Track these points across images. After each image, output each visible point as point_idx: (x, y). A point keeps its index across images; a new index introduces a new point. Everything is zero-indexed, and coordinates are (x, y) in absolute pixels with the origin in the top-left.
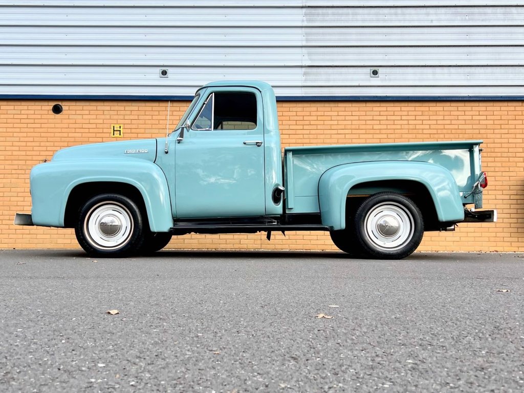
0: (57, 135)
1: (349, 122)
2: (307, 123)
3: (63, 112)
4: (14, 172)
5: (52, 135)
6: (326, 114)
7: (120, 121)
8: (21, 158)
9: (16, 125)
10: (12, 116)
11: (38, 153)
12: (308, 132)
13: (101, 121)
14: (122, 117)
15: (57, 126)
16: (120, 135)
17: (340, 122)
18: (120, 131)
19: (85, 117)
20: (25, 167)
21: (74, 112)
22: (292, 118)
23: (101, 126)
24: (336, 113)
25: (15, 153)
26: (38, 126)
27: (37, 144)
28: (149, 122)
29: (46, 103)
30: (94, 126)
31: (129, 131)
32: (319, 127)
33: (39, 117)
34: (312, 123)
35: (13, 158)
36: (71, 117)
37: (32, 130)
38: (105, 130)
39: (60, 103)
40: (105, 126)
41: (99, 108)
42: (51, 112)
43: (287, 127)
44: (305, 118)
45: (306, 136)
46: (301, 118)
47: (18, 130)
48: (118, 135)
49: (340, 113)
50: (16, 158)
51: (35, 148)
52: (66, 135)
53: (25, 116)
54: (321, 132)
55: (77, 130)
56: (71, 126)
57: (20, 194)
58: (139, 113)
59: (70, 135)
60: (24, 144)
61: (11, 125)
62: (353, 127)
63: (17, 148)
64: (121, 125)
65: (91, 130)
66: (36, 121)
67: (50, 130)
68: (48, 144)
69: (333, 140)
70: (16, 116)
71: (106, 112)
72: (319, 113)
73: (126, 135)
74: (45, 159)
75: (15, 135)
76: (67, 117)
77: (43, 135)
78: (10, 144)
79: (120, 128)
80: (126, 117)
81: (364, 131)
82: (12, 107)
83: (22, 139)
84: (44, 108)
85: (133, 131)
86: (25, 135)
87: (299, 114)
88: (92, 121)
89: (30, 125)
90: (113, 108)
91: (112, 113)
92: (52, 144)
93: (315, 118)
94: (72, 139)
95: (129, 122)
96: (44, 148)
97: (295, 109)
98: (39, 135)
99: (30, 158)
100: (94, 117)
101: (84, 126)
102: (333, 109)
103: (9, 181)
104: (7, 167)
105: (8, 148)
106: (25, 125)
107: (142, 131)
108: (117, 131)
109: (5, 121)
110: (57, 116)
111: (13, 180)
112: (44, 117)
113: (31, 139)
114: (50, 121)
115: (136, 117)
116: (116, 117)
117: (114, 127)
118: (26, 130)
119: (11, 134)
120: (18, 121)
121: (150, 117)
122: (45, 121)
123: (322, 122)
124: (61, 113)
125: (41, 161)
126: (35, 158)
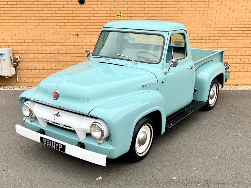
0: (83, 18)
2: (236, 8)
3: (86, 3)
4: (59, 41)
5: (80, 18)
6: (249, 2)
7: (120, 9)
8: (62, 33)
9: (57, 12)
10: (54, 6)
11: (72, 30)
12: (236, 14)
13: (109, 9)
14: (122, 6)
15: (82, 12)
16: (121, 18)
18: (121, 15)
19: (99, 6)
20: (65, 39)
21: (92, 3)
22: (227, 6)
23: (109, 12)
25: (58, 30)
26: (71, 12)
27: (72, 24)
28: (138, 9)
30: (105, 12)
31: (126, 15)
32: (243, 11)
33: (71, 6)
34: (239, 8)
35: (57, 33)
36: (90, 6)
37: (67, 15)
38: (112, 15)
40: (112, 12)
42: (78, 3)
43: (224, 11)
44: (235, 6)
45: (234, 17)
46: (233, 6)
47: (59, 15)
48: (120, 18)
50: (60, 33)
51: (70, 27)
52: (88, 18)
53: (62, 6)
54: (244, 14)
55: (95, 15)
56: (91, 12)
57: (64, 55)
58: (132, 3)
59: (91, 18)
60: (63, 24)
61: (54, 12)
63: (59, 27)
64: (121, 11)
65: (103, 15)
66: (69, 9)
67: (78, 15)
68: (78, 24)
70: (56, 6)
71: (112, 3)
72: (244, 2)
73: (125, 18)
74: (77, 33)
75: (57, 18)
76: (88, 6)
77: (74, 18)
78: (55, 24)
80: (125, 6)
83: (62, 21)
84: (73, 0)
85: (129, 15)
86: (63, 18)
87: (232, 3)
88: (103, 9)
89: (65, 12)
90: (116, 0)
91: (116, 3)
92: (80, 24)
93: (241, 5)
94: (92, 21)
95: (126, 9)
96: (76, 27)
98: (71, 18)
99: (67, 33)
100: (105, 6)
101: (99, 12)
103: (57, 47)
104: (55, 38)
105: (54, 27)
106: (63, 12)
107: (134, 15)
108: (119, 15)
109: (50, 9)
110: (82, 6)
111: (59, 46)
112: (74, 6)
113: (67, 21)
114: (78, 9)
115: (130, 6)
116: (118, 6)
117: (117, 13)
118: (64, 15)
119: (55, 18)
120: (58, 9)
121: (139, 6)
122: (75, 9)
123: (245, 8)
124: (84, 4)
125: (74, 35)
126: (70, 33)
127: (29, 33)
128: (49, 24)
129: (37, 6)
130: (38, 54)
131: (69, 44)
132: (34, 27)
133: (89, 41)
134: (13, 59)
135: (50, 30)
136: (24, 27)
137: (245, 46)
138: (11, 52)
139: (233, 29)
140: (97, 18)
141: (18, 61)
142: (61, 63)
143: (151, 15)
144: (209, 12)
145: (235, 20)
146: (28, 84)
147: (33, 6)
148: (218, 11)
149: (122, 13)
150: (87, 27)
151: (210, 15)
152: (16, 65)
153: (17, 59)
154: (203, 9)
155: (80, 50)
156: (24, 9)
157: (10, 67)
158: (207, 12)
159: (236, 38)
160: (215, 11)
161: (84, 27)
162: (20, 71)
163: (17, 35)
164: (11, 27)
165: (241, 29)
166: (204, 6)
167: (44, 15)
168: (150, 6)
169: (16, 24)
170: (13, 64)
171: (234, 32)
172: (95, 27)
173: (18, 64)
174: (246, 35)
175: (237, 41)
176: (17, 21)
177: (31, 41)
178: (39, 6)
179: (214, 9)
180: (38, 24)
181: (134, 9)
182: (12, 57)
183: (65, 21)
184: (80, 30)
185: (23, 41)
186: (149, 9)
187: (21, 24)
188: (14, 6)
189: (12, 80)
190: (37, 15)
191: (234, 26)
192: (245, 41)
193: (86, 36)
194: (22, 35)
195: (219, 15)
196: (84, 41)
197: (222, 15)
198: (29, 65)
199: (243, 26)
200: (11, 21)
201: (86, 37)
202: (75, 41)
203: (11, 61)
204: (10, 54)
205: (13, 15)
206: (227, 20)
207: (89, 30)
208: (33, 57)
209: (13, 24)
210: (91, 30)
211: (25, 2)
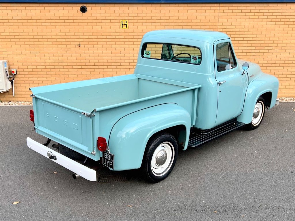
0: (85, 27)
1: (275, 17)
2: (248, 17)
3: (88, 11)
4: (59, 53)
5: (82, 27)
6: (261, 11)
7: (126, 18)
8: (63, 43)
9: (57, 21)
11: (73, 40)
12: (247, 23)
13: (113, 18)
14: (127, 15)
15: (84, 21)
16: (126, 27)
17: (269, 17)
18: (126, 24)
19: (102, 15)
20: (66, 50)
21: (95, 12)
22: (238, 14)
23: (113, 21)
24: (267, 11)
25: (58, 40)
26: (72, 21)
27: (73, 34)
28: (145, 18)
29: (75, 5)
30: (109, 21)
31: (132, 24)
32: (255, 20)
33: (72, 15)
34: (251, 17)
35: (57, 43)
36: (93, 15)
37: (68, 24)
38: (116, 24)
39: (85, 5)
40: (116, 21)
41: (111, 8)
42: (80, 11)
43: (235, 20)
44: (247, 14)
45: (246, 27)
46: (244, 14)
47: (59, 24)
48: (125, 28)
49: (270, 11)
50: (60, 43)
51: (71, 37)
52: (91, 27)
53: (62, 15)
54: (257, 23)
55: (98, 24)
56: (94, 21)
57: (65, 67)
58: (138, 12)
59: (94, 27)
60: (64, 34)
61: (53, 21)
62: (277, 20)
63: (60, 37)
64: (127, 20)
65: (107, 24)
66: (70, 18)
67: (80, 24)
68: (80, 34)
69: (263, 29)
70: (56, 15)
71: (116, 12)
72: (256, 11)
73: (130, 27)
74: (78, 44)
75: (57, 27)
76: (90, 15)
77: (76, 27)
78: (55, 34)
79: (126, 22)
80: (130, 15)
81: (283, 23)
82: (52, 8)
83: (62, 31)
84: (74, 8)
85: (135, 24)
86: (64, 27)
87: (243, 11)
88: (107, 18)
89: (66, 21)
90: (121, 8)
91: (120, 12)
92: (82, 34)
93: (253, 14)
94: (95, 31)
95: (132, 18)
96: (78, 37)
97: (241, 8)
98: (73, 27)
99: (69, 43)
100: (109, 15)
101: (103, 21)
102: (266, 8)
103: (57, 58)
104: (55, 49)
105: (53, 37)
106: (63, 21)
107: (141, 24)
108: (124, 24)
109: (49, 18)
110: (84, 14)
111: (60, 58)
112: (75, 15)
113: (68, 30)
114: (80, 18)
115: (136, 15)
116: (123, 15)
117: (122, 22)
118: (64, 24)
119: (54, 27)
120: (58, 18)
121: (145, 15)
122: (76, 18)
123: (257, 17)
124: (86, 12)
125: (76, 46)
126: (72, 43)
127: (26, 43)
128: (48, 34)
129: (34, 15)
130: (37, 66)
131: (70, 55)
132: (32, 37)
133: (93, 52)
134: (9, 72)
135: (49, 40)
136: (20, 37)
137: (258, 57)
138: (7, 65)
139: (245, 39)
140: (100, 27)
141: (15, 75)
142: (61, 76)
143: (159, 24)
144: (220, 20)
145: (247, 30)
146: (25, 99)
147: (30, 14)
148: (229, 20)
149: (127, 22)
150: (90, 37)
151: (221, 24)
152: (12, 79)
153: (13, 72)
154: (213, 17)
155: (82, 61)
156: (20, 18)
157: (5, 81)
158: (217, 21)
159: (249, 48)
160: (226, 20)
161: (87, 37)
162: (16, 85)
163: (13, 46)
164: (7, 37)
165: (254, 39)
166: (214, 14)
167: (43, 24)
168: (157, 15)
169: (11, 34)
170: (9, 77)
171: (246, 42)
172: (99, 37)
173: (15, 77)
174: (259, 45)
175: (250, 51)
176: (12, 31)
177: (29, 52)
178: (37, 15)
179: (224, 17)
180: (36, 34)
181: (140, 18)
182: (7, 70)
183: (65, 31)
184: (82, 40)
185: (20, 53)
186: (156, 18)
187: (18, 34)
188: (9, 15)
189: (8, 95)
190: (35, 24)
191: (246, 36)
192: (258, 51)
193: (89, 46)
194: (19, 46)
195: (230, 24)
196: (86, 52)
197: (233, 24)
198: (27, 79)
199: (255, 36)
200: (6, 31)
201: (89, 48)
202: (77, 52)
203: (6, 75)
204: (5, 66)
205: (9, 24)
206: (238, 30)
207: (91, 40)
208: (31, 70)
209: (8, 34)
210: (95, 40)
211: (21, 10)
